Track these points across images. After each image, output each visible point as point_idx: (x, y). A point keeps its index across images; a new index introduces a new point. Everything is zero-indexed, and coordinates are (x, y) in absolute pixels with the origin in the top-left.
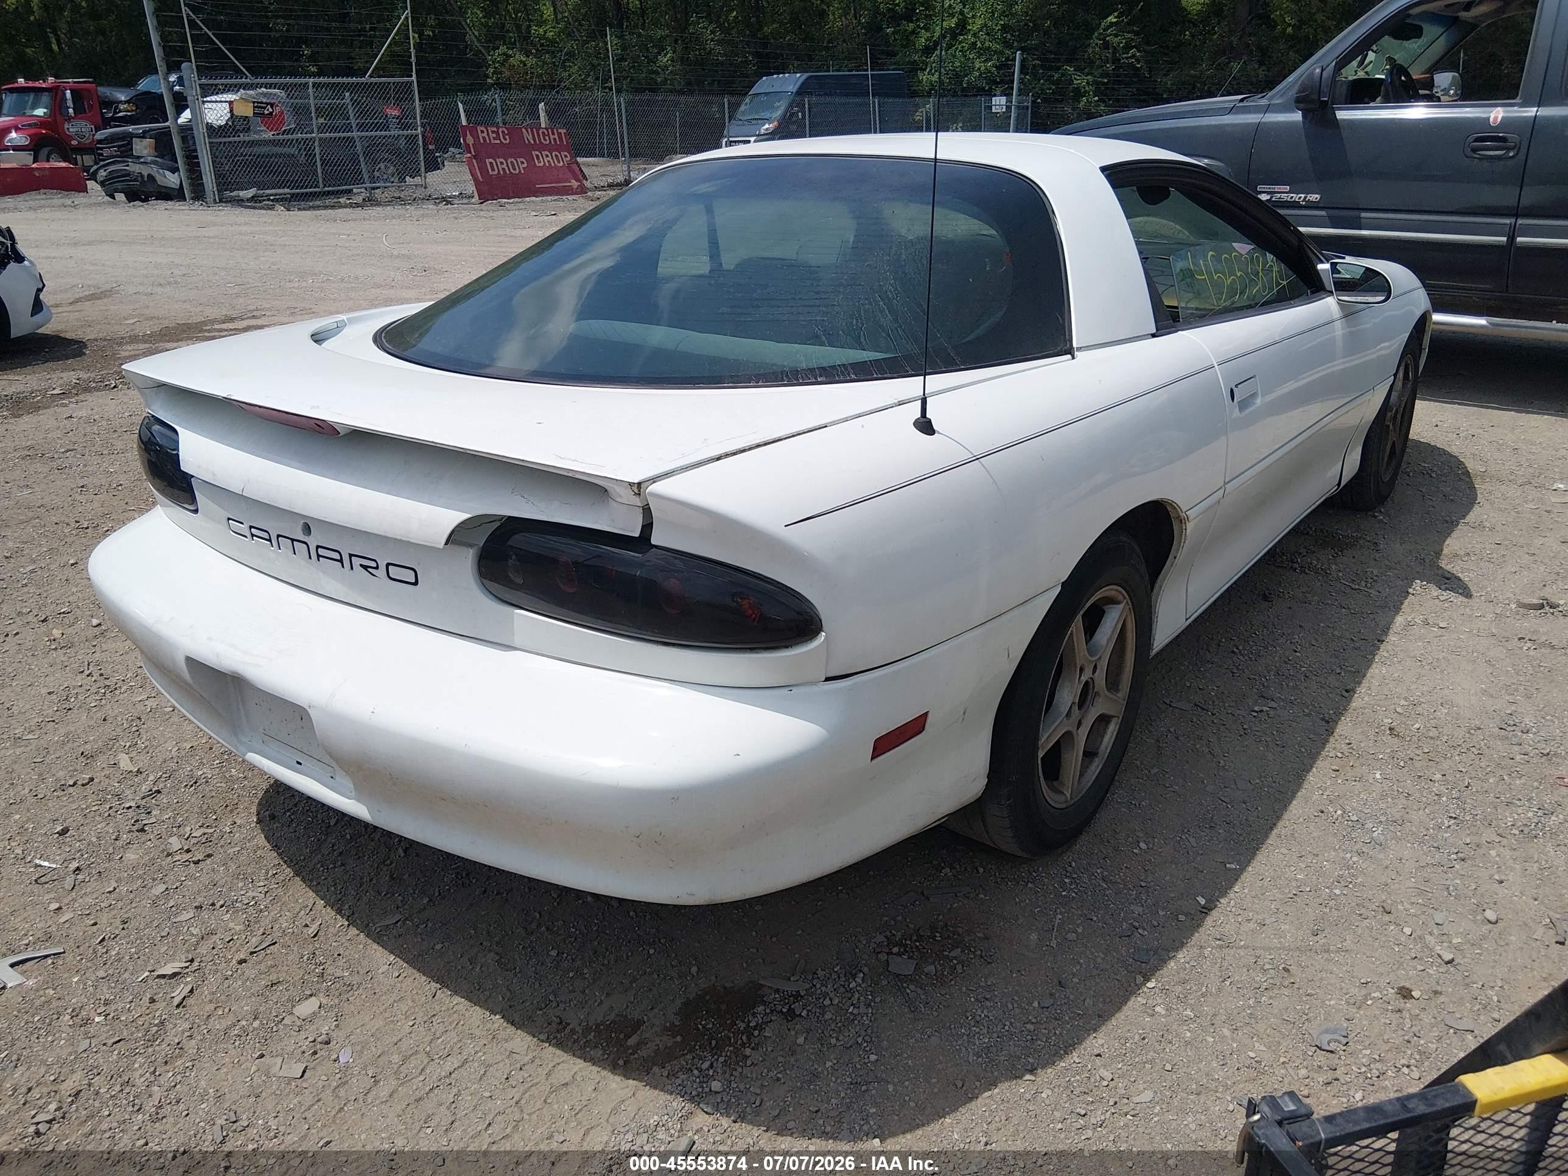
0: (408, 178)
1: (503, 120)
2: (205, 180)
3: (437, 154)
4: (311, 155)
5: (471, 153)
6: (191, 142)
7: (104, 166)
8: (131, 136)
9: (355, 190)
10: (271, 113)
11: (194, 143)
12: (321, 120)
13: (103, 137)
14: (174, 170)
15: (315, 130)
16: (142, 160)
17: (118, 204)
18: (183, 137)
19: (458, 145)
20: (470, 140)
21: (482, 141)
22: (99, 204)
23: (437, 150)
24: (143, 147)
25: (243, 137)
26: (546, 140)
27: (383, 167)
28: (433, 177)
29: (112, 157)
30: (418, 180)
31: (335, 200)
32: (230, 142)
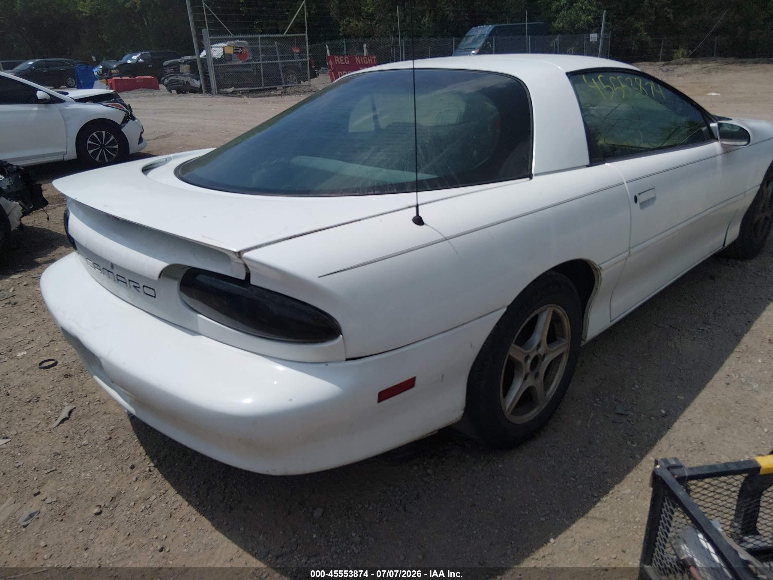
0: (302, 82)
1: (347, 53)
2: (211, 83)
3: (316, 71)
4: (259, 72)
5: (331, 69)
6: (205, 66)
7: (168, 77)
8: (179, 63)
9: (278, 88)
10: (241, 52)
11: (207, 67)
12: (263, 55)
13: (167, 64)
14: (198, 79)
15: (261, 60)
16: (184, 75)
17: (173, 95)
18: (202, 64)
19: (325, 65)
20: (331, 63)
21: (336, 63)
22: (165, 95)
23: (316, 68)
24: (185, 69)
25: (229, 64)
26: (366, 62)
27: (291, 77)
28: (314, 81)
29: (170, 73)
30: (306, 83)
31: (269, 93)
32: (223, 66)
